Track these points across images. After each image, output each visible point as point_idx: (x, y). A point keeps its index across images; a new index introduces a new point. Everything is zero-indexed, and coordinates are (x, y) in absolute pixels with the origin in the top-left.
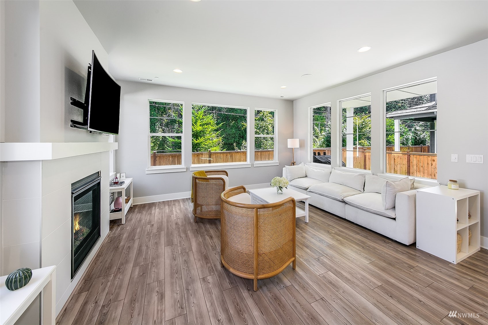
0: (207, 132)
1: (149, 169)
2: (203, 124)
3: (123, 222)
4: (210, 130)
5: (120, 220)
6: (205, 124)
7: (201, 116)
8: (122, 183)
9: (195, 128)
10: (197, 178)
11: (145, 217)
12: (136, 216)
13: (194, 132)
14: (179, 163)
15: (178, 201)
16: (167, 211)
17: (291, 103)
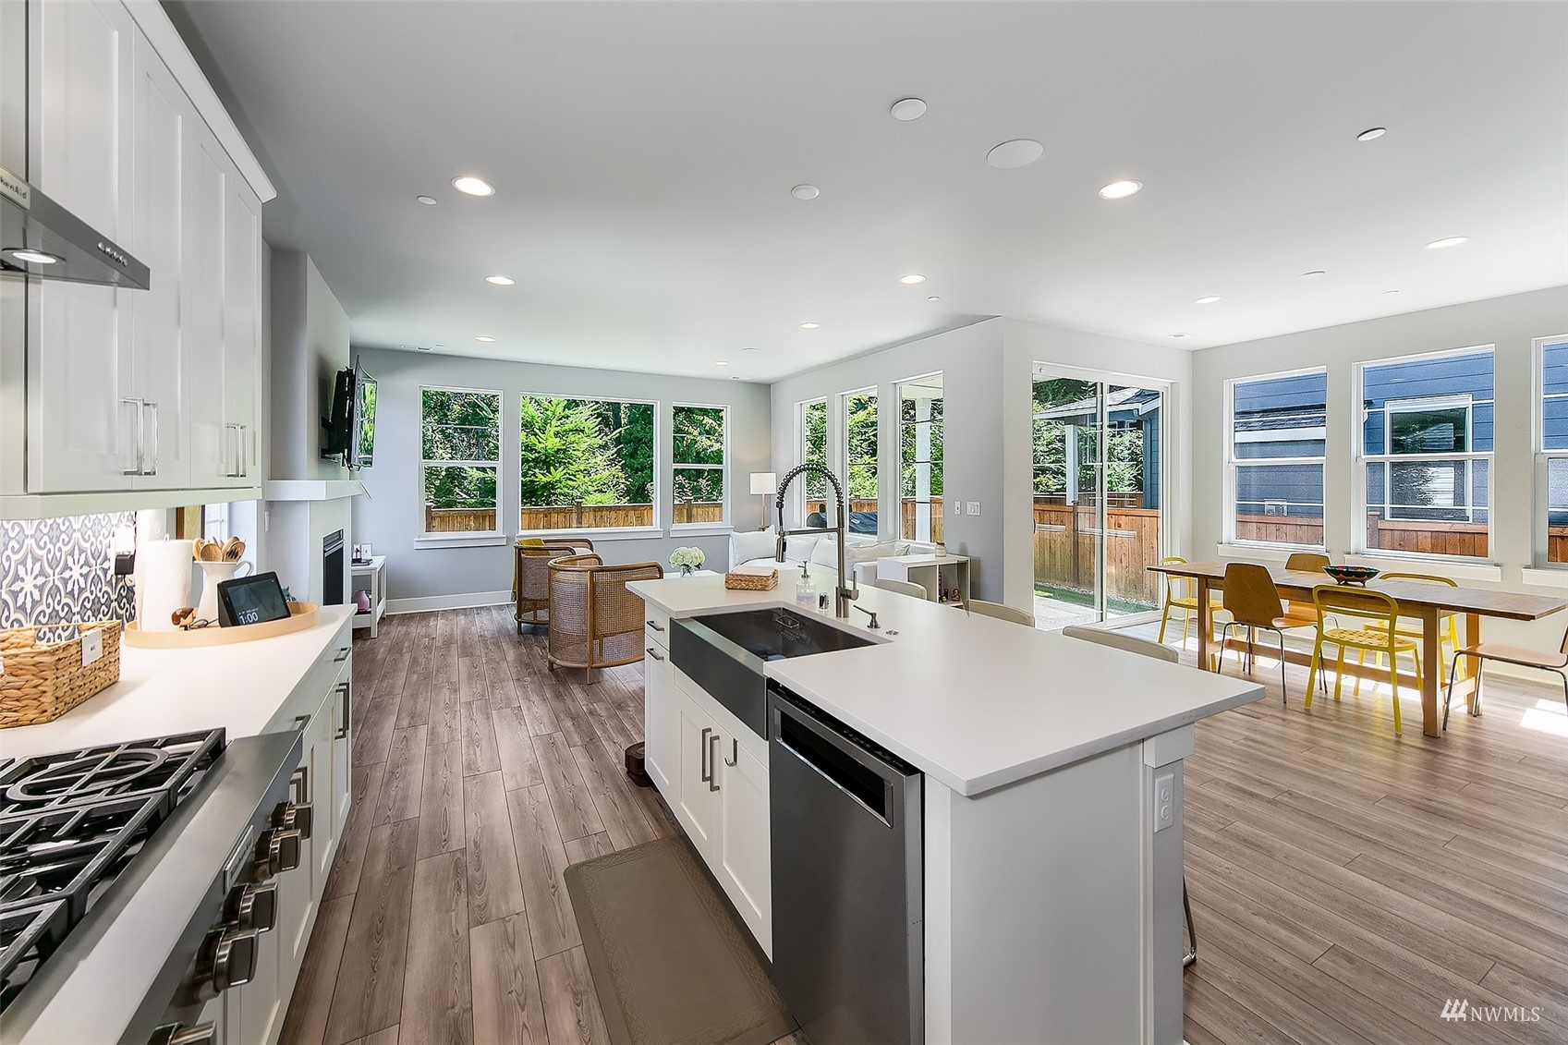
0: (575, 452)
1: (422, 539)
2: (565, 431)
3: (374, 633)
4: (584, 446)
5: (368, 630)
6: (572, 431)
7: (560, 410)
8: (368, 562)
9: (540, 443)
10: (522, 549)
11: (415, 630)
12: (396, 630)
13: (539, 452)
14: (493, 527)
15: (488, 609)
16: (463, 622)
17: (764, 390)
